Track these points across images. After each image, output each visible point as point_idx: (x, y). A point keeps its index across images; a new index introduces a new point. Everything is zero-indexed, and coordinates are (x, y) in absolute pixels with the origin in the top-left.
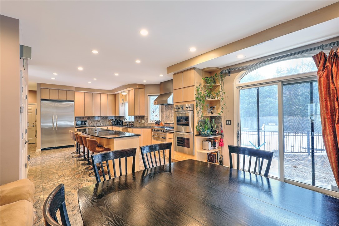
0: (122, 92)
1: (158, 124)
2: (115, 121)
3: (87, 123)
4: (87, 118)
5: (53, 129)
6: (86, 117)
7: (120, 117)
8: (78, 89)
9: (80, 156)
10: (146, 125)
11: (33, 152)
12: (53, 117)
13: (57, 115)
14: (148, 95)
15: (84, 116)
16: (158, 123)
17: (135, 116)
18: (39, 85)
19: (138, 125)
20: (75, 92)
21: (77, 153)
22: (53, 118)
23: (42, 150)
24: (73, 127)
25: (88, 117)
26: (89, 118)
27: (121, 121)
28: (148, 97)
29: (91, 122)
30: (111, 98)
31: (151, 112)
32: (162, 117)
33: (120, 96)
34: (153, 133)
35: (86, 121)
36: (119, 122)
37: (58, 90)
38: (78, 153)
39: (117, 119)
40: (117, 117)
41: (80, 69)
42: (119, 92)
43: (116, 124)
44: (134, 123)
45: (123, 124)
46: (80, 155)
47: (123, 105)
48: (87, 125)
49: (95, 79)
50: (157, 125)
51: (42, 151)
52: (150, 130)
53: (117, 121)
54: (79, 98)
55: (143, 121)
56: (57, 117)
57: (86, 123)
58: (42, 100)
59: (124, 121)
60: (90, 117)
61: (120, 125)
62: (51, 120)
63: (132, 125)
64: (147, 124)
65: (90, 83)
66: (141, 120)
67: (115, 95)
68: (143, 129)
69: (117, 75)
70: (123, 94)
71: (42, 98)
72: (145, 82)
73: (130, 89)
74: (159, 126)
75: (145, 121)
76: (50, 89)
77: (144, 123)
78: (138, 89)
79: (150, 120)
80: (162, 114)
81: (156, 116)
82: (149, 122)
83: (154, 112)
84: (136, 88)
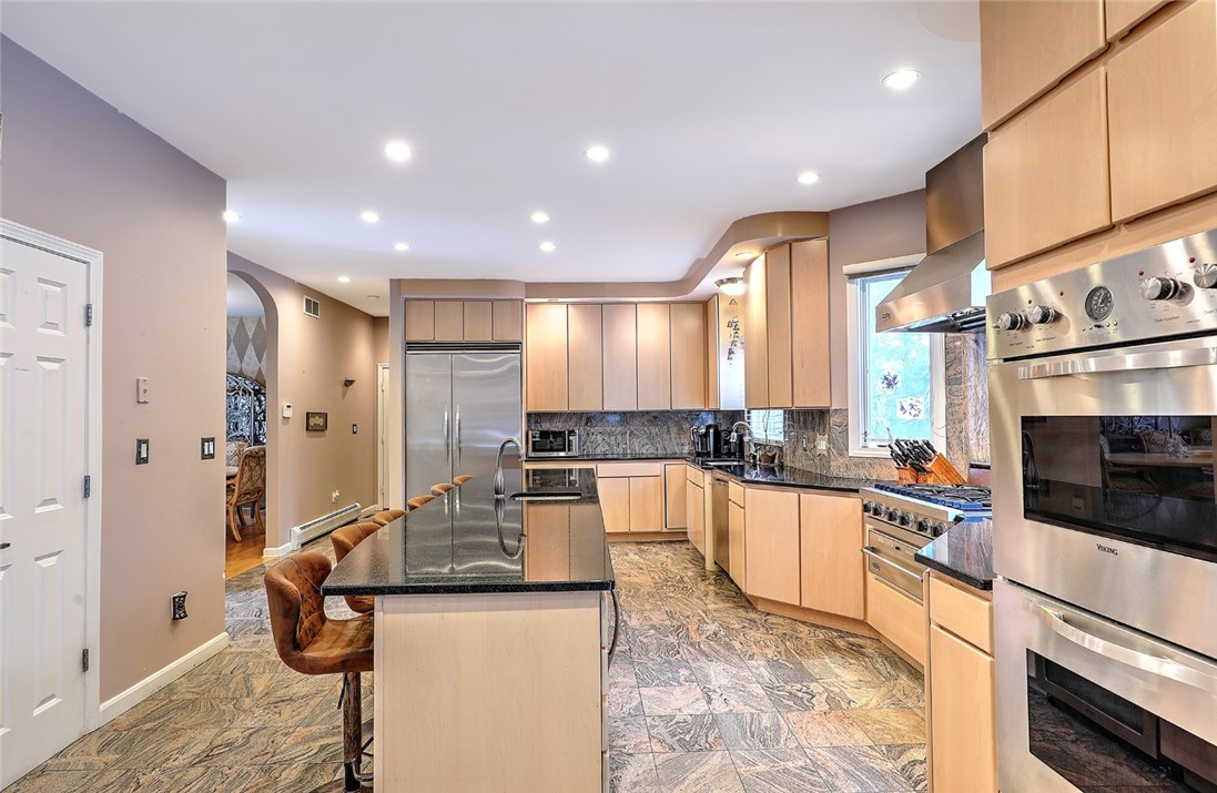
0: (721, 282)
1: (915, 470)
2: (708, 433)
3: (575, 439)
4: (575, 418)
7: (727, 414)
10: (837, 467)
12: (446, 414)
13: (459, 408)
14: (852, 276)
16: (914, 457)
17: (786, 412)
19: (799, 461)
20: (526, 308)
22: (446, 418)
25: (583, 413)
28: (853, 289)
29: (600, 438)
31: (876, 385)
32: (955, 417)
33: (722, 305)
34: (868, 527)
35: (572, 432)
36: (726, 442)
37: (464, 301)
39: (716, 428)
40: (714, 415)
41: (398, 151)
42: (710, 284)
43: (711, 452)
44: (781, 449)
47: (734, 349)
48: (579, 450)
49: (540, 217)
50: (905, 476)
52: (852, 504)
53: (715, 434)
55: (823, 444)
56: (457, 415)
57: (570, 441)
58: (411, 346)
60: (589, 413)
61: (728, 454)
63: (772, 464)
64: (841, 460)
66: (811, 433)
67: (706, 306)
68: (808, 498)
69: (598, 154)
70: (729, 289)
72: (809, 185)
73: (749, 253)
74: (921, 479)
75: (829, 442)
76: (434, 300)
77: (825, 453)
78: (784, 243)
79: (862, 437)
80: (949, 394)
81: (908, 408)
82: (854, 450)
83: (889, 385)
84: (771, 239)
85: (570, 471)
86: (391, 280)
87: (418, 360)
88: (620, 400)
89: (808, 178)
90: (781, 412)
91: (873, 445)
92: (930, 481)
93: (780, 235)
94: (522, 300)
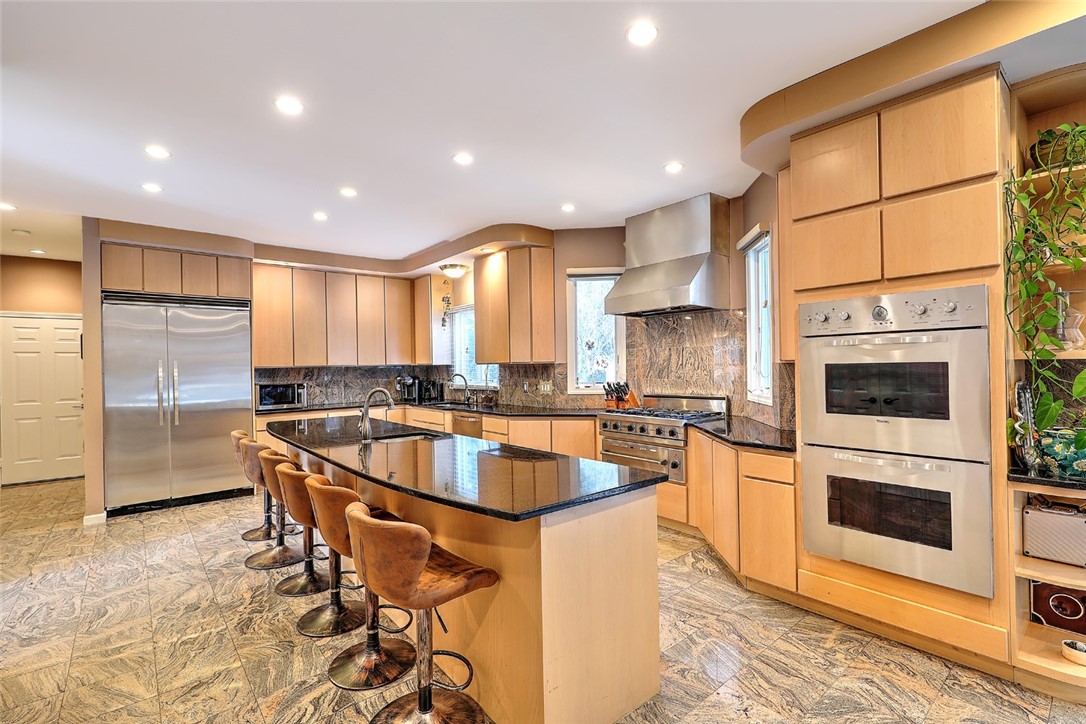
0: (445, 267)
1: (620, 399)
2: (414, 383)
3: (304, 392)
4: (302, 373)
5: (161, 423)
6: (298, 370)
7: (429, 369)
8: (265, 250)
9: (285, 559)
10: (560, 402)
11: (69, 526)
12: (160, 370)
13: (175, 362)
14: (571, 276)
15: (291, 365)
16: (618, 393)
17: (502, 366)
18: (92, 225)
19: (518, 400)
20: (254, 267)
21: (268, 536)
22: (161, 374)
23: (113, 513)
24: (248, 409)
25: (307, 368)
26: (310, 372)
27: (434, 384)
28: (570, 283)
29: (317, 390)
30: (397, 295)
31: (582, 348)
32: (631, 368)
33: (436, 284)
34: (602, 437)
35: (300, 386)
36: (428, 390)
37: (182, 253)
38: (274, 534)
39: (418, 378)
40: (417, 370)
42: (434, 267)
43: (415, 395)
44: (497, 393)
45: (442, 400)
46: (286, 549)
47: (447, 318)
48: (305, 402)
49: (348, 192)
50: (613, 405)
51: (112, 521)
52: (590, 424)
53: (420, 383)
54: (272, 287)
55: (546, 387)
56: (176, 370)
57: (299, 395)
58: (109, 296)
59: (449, 387)
60: (314, 368)
61: (430, 399)
62: (154, 382)
63: (491, 403)
64: (564, 397)
65: (320, 216)
66: (533, 380)
67: (412, 283)
68: (557, 423)
69: (464, 159)
70: (450, 273)
71: (108, 287)
72: (567, 212)
73: (487, 249)
74: (621, 406)
75: (554, 385)
76: (143, 248)
77: (550, 394)
78: (524, 247)
79: (575, 381)
80: (629, 354)
81: (600, 362)
82: (571, 391)
83: (590, 348)
84: (514, 243)
85: (300, 422)
86: (85, 219)
87: (117, 311)
88: (342, 357)
89: (568, 208)
90: (497, 366)
91: (582, 386)
92: (627, 407)
93: (523, 241)
94: (251, 260)
